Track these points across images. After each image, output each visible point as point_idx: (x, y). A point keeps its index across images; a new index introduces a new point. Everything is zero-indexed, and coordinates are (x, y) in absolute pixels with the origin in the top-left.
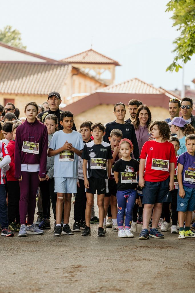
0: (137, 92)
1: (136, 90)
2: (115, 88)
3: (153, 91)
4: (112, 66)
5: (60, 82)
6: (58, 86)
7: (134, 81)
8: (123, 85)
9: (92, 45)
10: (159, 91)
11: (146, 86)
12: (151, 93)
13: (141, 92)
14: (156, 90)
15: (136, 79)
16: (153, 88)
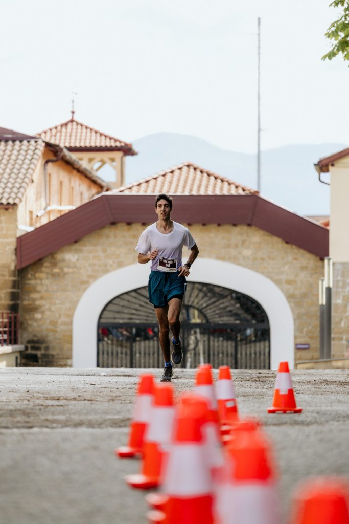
0: (194, 193)
1: (191, 190)
2: (144, 185)
3: (230, 190)
4: (118, 155)
5: (21, 176)
6: (17, 185)
7: (185, 169)
8: (160, 179)
9: (73, 112)
10: (244, 190)
11: (212, 178)
12: (226, 193)
13: (202, 193)
14: (237, 187)
15: (188, 166)
16: (230, 184)
